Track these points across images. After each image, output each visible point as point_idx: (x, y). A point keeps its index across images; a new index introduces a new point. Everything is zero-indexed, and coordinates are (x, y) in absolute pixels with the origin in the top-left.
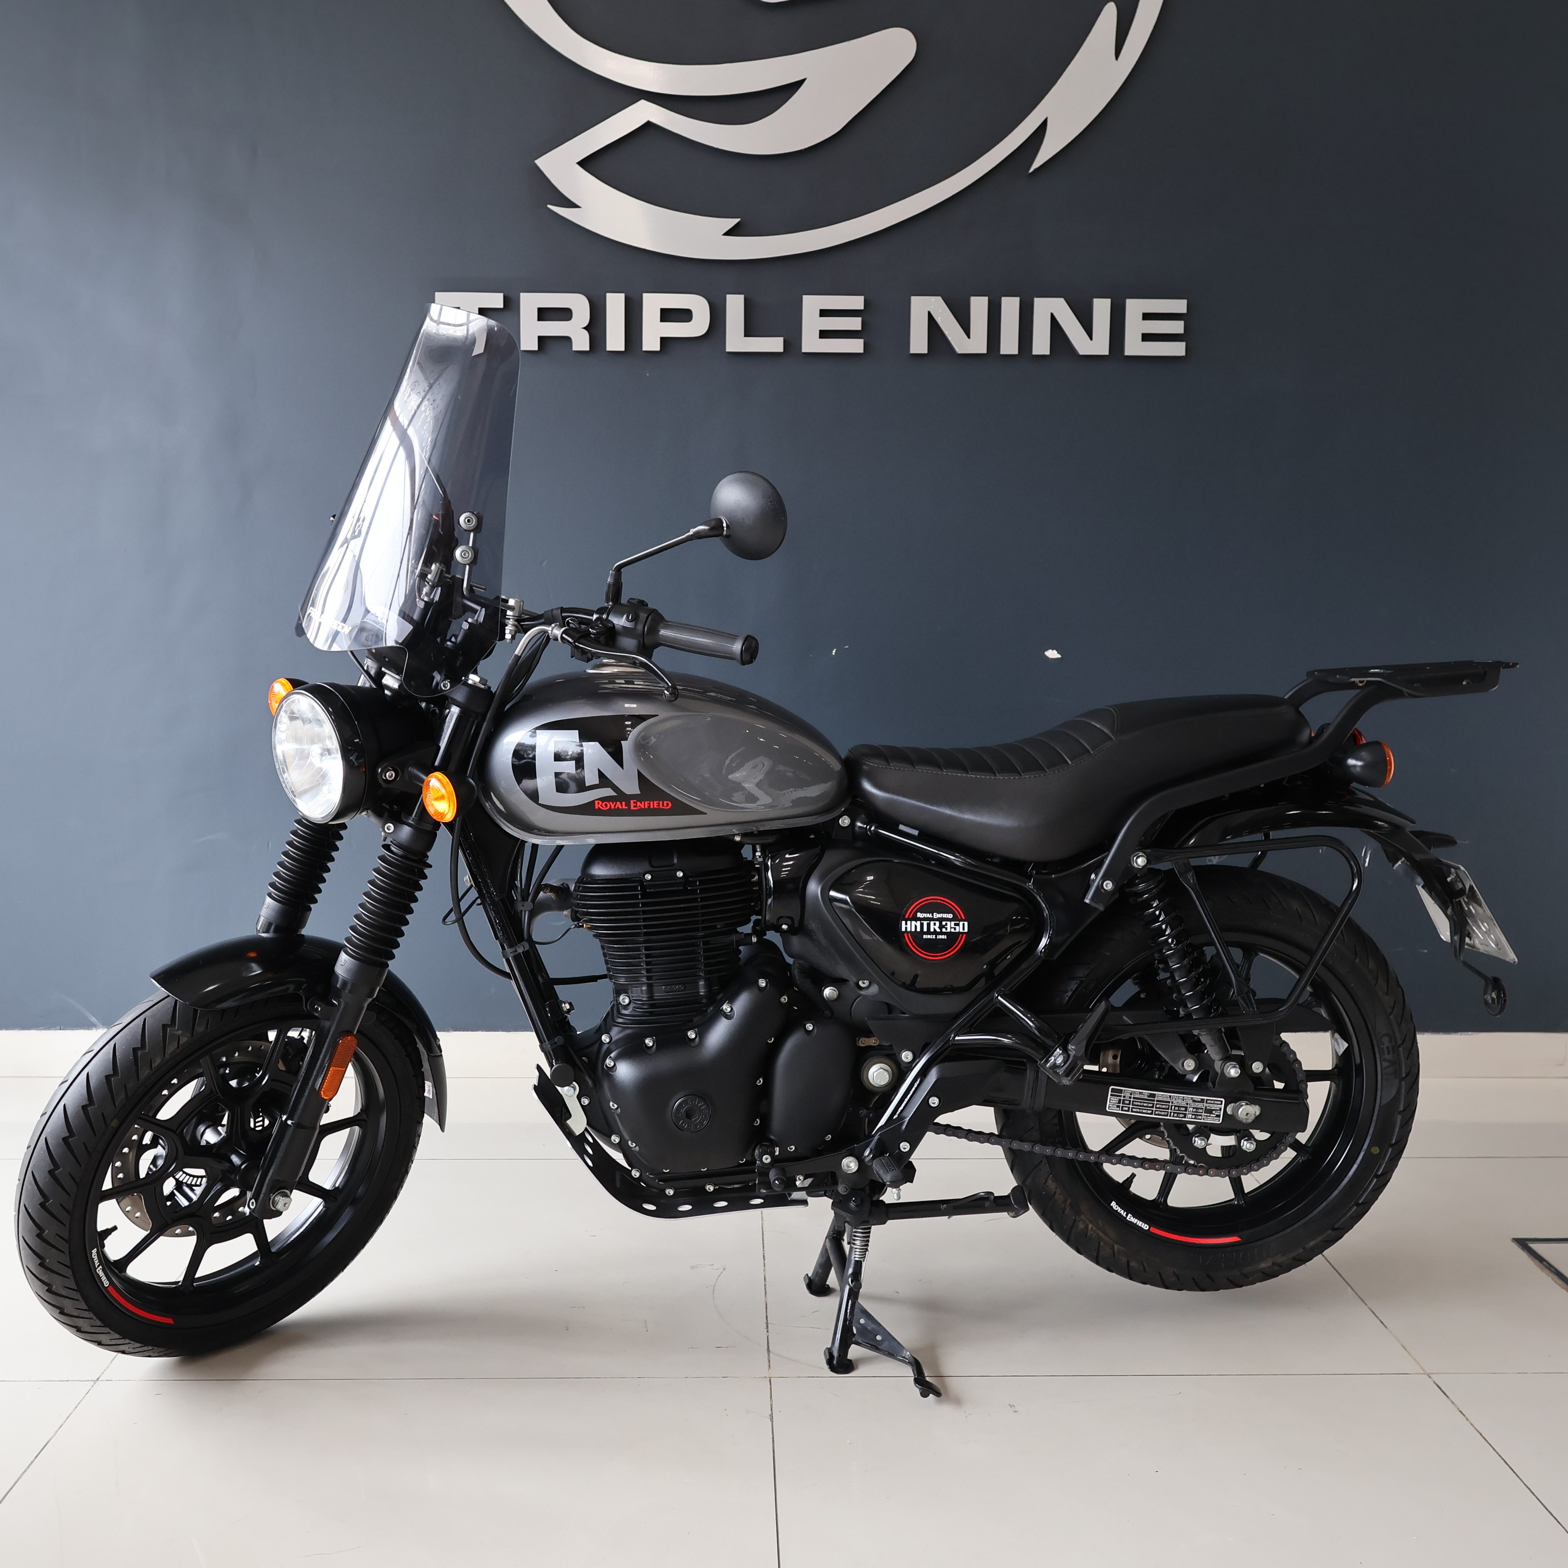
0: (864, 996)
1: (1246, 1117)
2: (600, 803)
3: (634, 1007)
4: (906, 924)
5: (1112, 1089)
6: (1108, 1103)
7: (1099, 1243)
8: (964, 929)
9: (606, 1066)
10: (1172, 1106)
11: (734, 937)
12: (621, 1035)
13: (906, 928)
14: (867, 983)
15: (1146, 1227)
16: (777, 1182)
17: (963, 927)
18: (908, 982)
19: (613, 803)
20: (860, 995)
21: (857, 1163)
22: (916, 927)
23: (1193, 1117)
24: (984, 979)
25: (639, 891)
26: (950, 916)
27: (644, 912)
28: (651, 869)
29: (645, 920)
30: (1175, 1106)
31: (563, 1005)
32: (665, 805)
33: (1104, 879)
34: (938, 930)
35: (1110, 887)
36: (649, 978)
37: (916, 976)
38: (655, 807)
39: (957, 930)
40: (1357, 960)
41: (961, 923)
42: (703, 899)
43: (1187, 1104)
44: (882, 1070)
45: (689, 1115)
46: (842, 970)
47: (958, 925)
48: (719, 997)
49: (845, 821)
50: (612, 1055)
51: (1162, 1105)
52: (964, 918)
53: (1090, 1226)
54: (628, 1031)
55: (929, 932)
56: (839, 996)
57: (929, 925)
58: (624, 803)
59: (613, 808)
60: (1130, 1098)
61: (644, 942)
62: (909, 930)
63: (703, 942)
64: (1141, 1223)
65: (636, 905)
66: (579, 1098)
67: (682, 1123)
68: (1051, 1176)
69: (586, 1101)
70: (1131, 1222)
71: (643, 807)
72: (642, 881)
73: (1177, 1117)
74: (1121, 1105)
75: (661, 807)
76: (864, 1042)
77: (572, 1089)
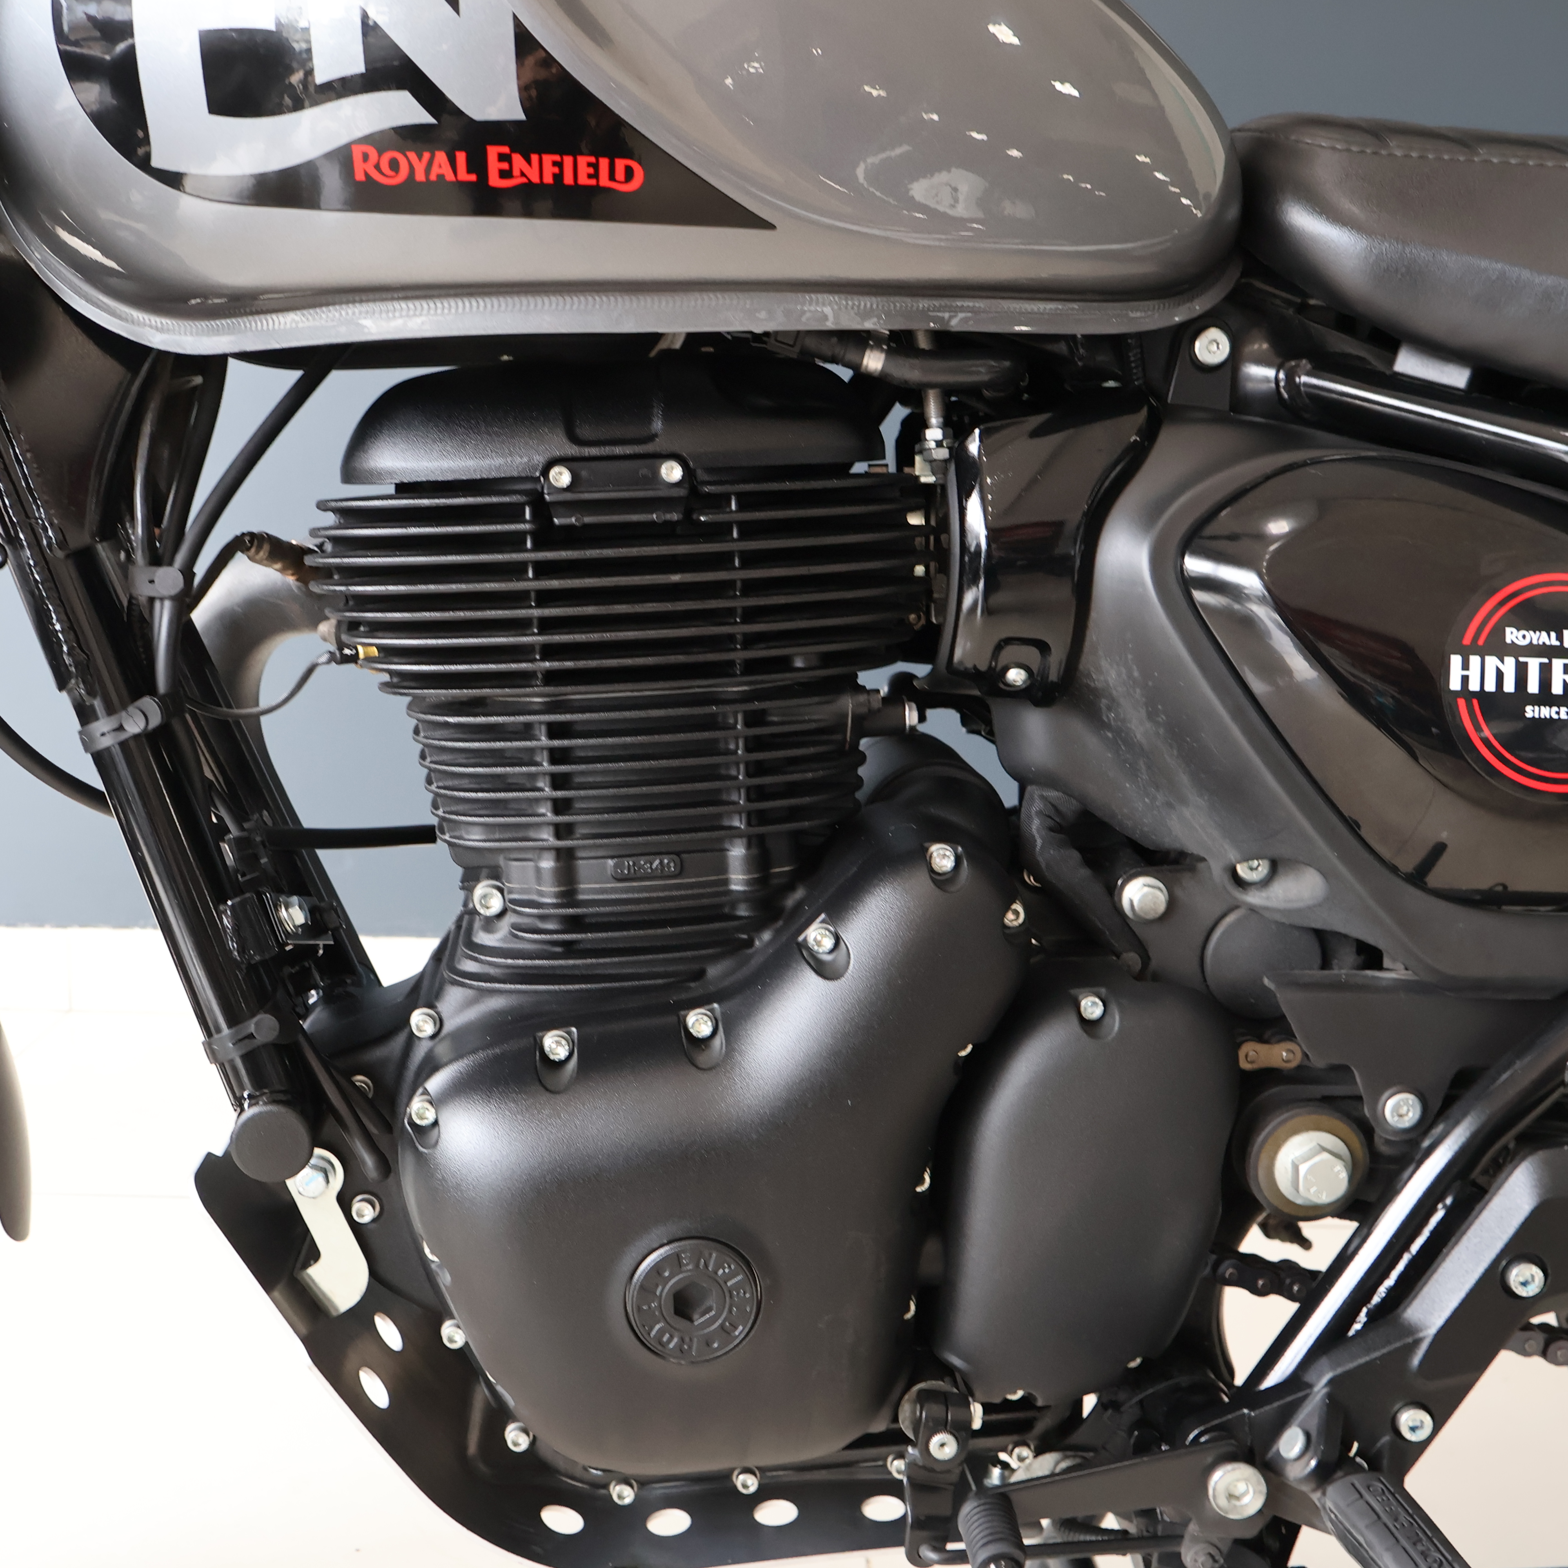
0: (1253, 910)
3: (515, 927)
4: (1466, 666)
9: (412, 1124)
11: (848, 704)
12: (472, 1014)
13: (1465, 680)
14: (1262, 869)
18: (1407, 864)
19: (420, 158)
20: (1238, 907)
21: (1263, 1488)
22: (1500, 675)
25: (524, 521)
27: (545, 598)
28: (572, 450)
29: (547, 625)
31: (283, 913)
32: (620, 174)
36: (562, 831)
37: (1439, 849)
38: (583, 180)
42: (750, 559)
44: (1325, 1156)
46: (1188, 828)
48: (790, 901)
49: (1211, 348)
50: (436, 1083)
54: (495, 1003)
55: (1545, 697)
56: (1172, 903)
57: (1546, 672)
58: (461, 157)
59: (420, 176)
61: (552, 707)
62: (1474, 686)
63: (746, 714)
65: (516, 570)
66: (344, 1201)
67: (661, 1332)
69: (365, 1212)
71: (535, 179)
72: (536, 491)
75: (604, 181)
76: (1260, 1055)
77: (320, 1177)
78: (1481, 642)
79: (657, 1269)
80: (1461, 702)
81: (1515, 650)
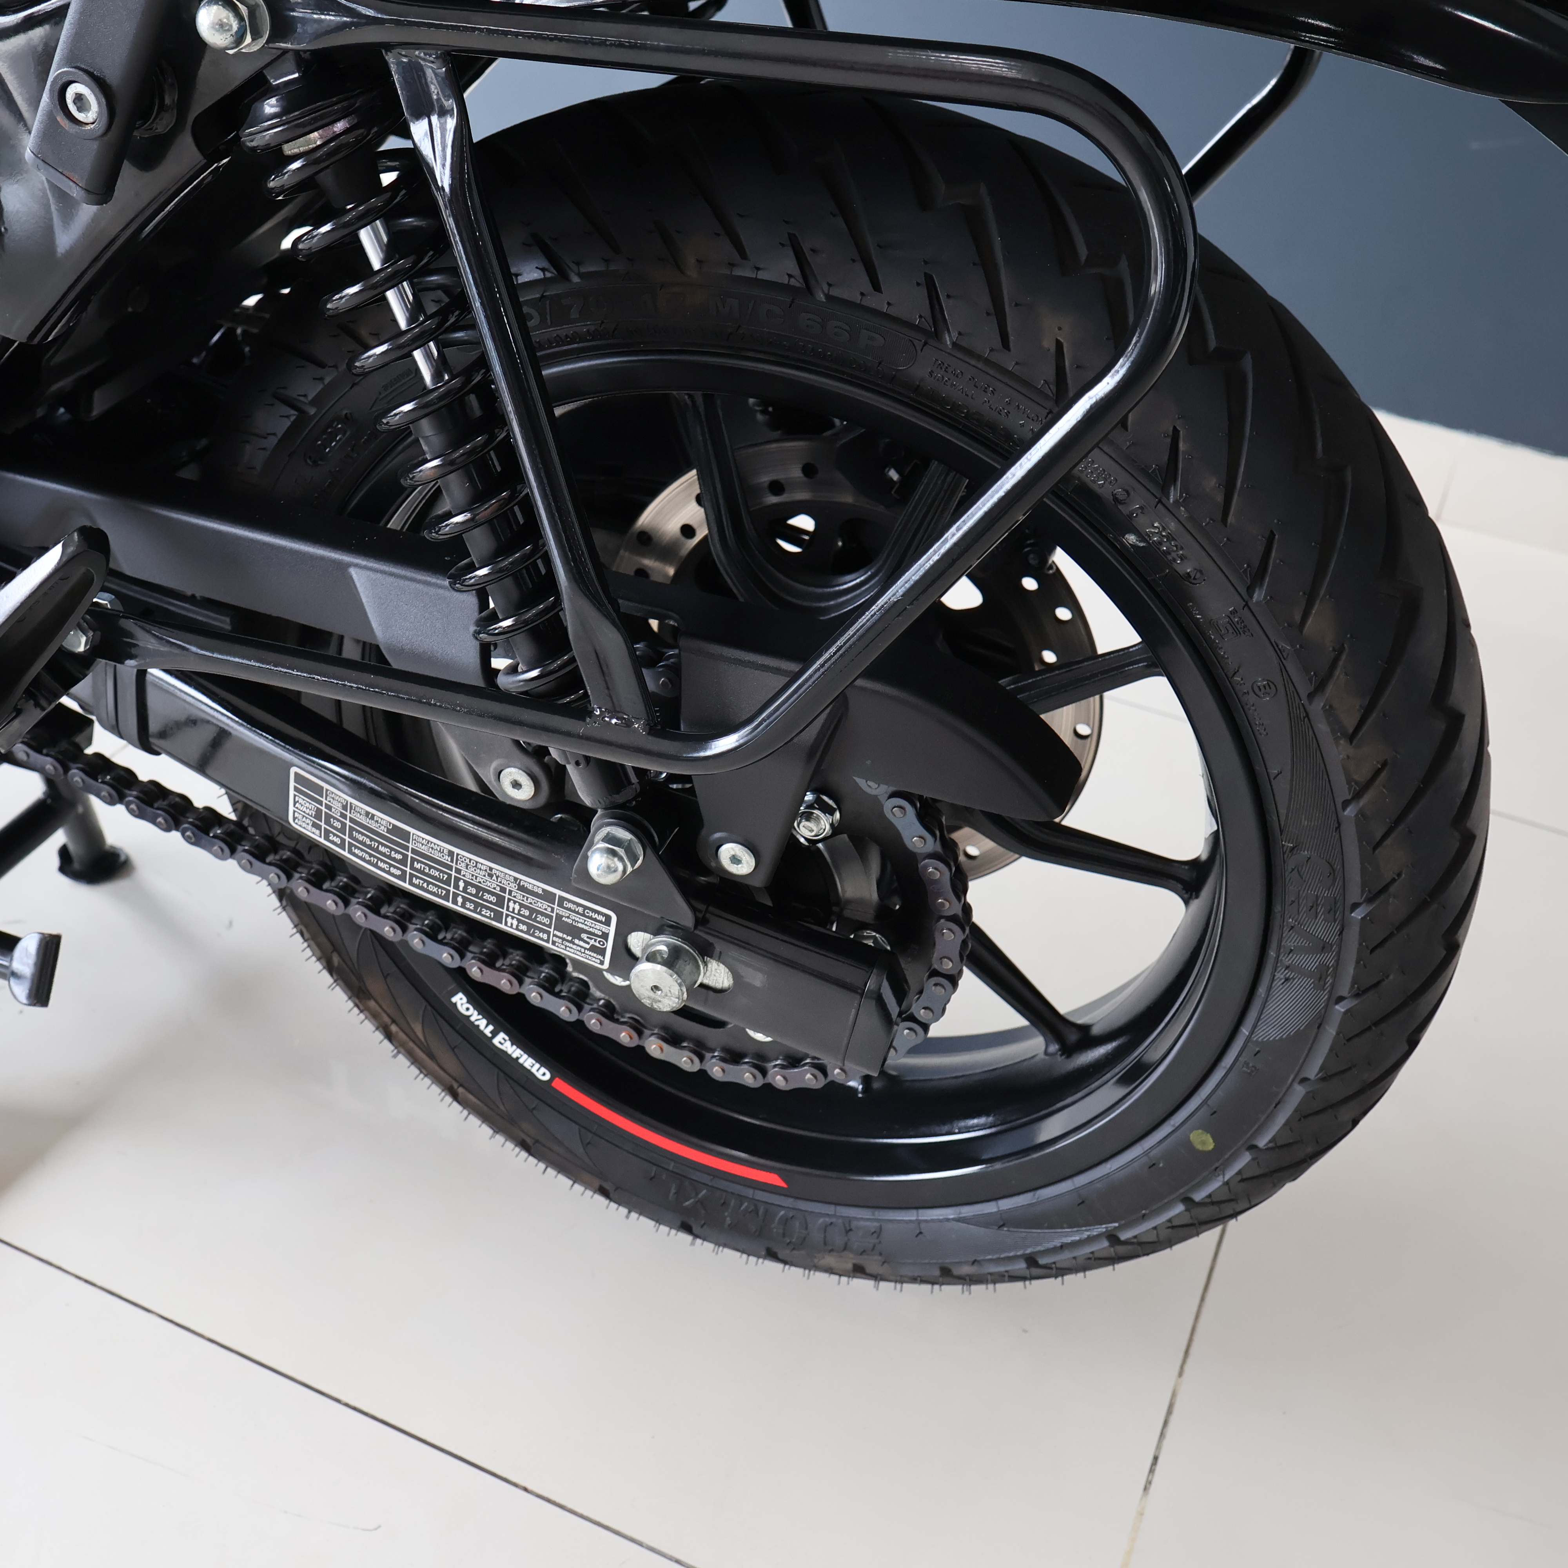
5: (297, 775)
6: (291, 808)
10: (458, 878)
23: (524, 927)
30: (468, 882)
40: (1258, 595)
43: (503, 890)
51: (431, 866)
60: (343, 816)
70: (505, 1053)
73: (475, 912)
74: (323, 825)
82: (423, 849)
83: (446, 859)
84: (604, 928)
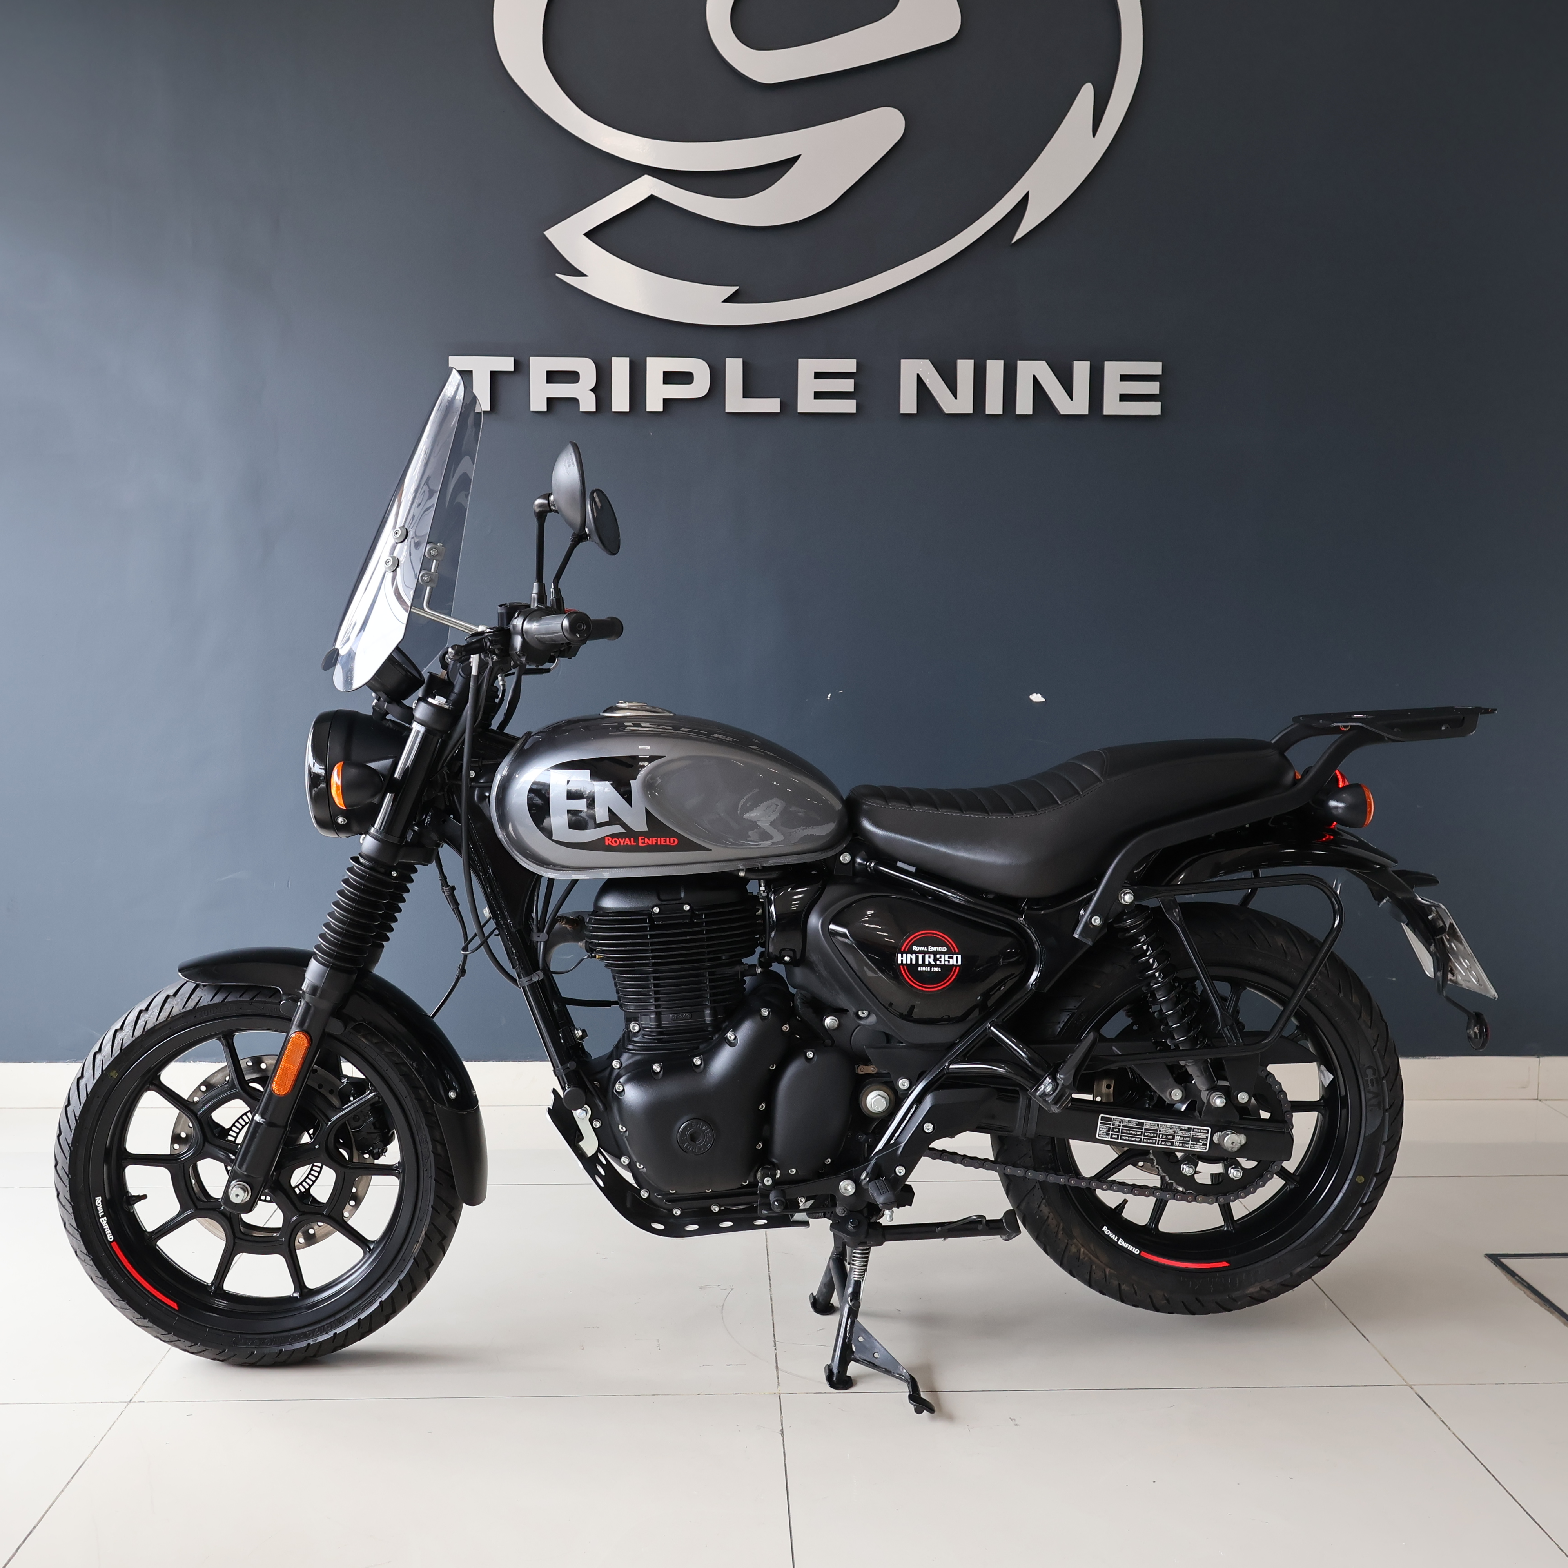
0: (864, 1026)
1: (1232, 1146)
2: (610, 839)
3: (644, 1035)
4: (902, 957)
5: (1102, 1117)
6: (1098, 1131)
7: (1091, 1267)
8: (957, 962)
9: (616, 1091)
10: (1160, 1134)
11: (738, 968)
12: (630, 1061)
13: (902, 960)
14: (866, 1013)
15: (1136, 1251)
16: (776, 1203)
17: (957, 960)
18: (905, 1013)
20: (860, 1025)
21: (854, 1186)
23: (1181, 1145)
24: (977, 1010)
25: (647, 923)
26: (944, 949)
27: (652, 944)
28: (659, 903)
29: (653, 951)
30: (1163, 1134)
31: (576, 1032)
32: (672, 841)
33: (1093, 914)
34: (933, 963)
35: (1098, 923)
36: (657, 1007)
37: (913, 1007)
38: (662, 843)
39: (951, 963)
40: (1341, 995)
41: (955, 956)
42: (708, 932)
43: (1175, 1132)
44: (879, 1097)
45: (693, 1138)
46: (842, 1001)
47: (952, 958)
48: (724, 1025)
49: (846, 858)
50: (622, 1080)
51: (1150, 1133)
52: (957, 951)
53: (1082, 1250)
54: (637, 1058)
55: (924, 965)
56: (840, 1025)
57: (924, 958)
58: (632, 839)
59: (622, 844)
60: (1119, 1126)
61: (654, 972)
62: (904, 962)
63: (709, 972)
64: (1132, 1247)
65: (645, 937)
66: (591, 1121)
67: (687, 1146)
68: (1044, 1201)
69: (597, 1124)
70: (1122, 1247)
71: (651, 844)
72: (650, 914)
73: (1165, 1145)
74: (1110, 1133)
75: (668, 843)
76: (863, 1070)
77: (585, 1113)
78: (906, 950)
79: (685, 1128)
80: (901, 967)
81: (915, 952)
82: (1148, 1127)
83: (1156, 1128)
84: (1206, 1135)
